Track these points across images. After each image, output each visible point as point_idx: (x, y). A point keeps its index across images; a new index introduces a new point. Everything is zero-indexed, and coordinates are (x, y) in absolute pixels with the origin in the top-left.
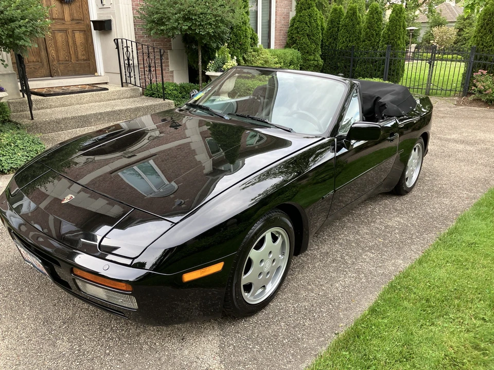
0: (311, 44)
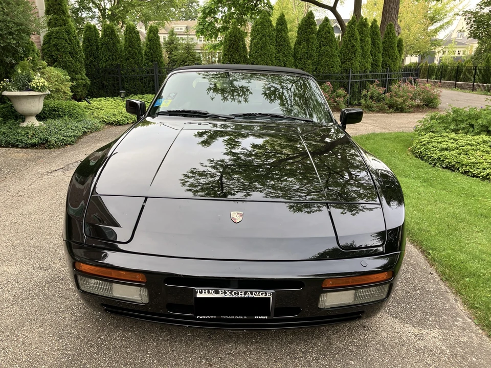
0: (75, 62)
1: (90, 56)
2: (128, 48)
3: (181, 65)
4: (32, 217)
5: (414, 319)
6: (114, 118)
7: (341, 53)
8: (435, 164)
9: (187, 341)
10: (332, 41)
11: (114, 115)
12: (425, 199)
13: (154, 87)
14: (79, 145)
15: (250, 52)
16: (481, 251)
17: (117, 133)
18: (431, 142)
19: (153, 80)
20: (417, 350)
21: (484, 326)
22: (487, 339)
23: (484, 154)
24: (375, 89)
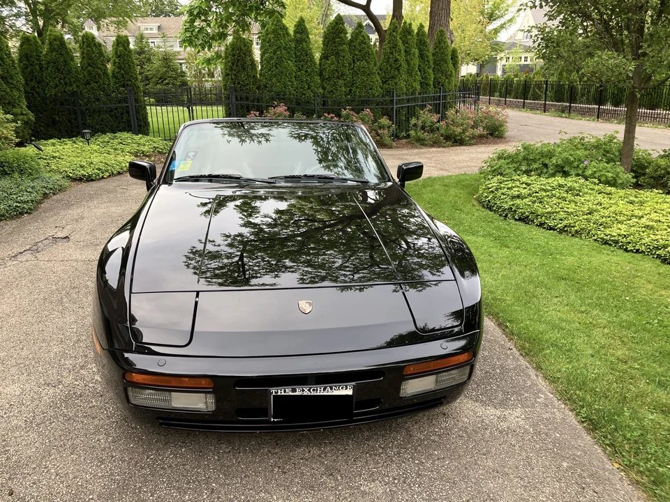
0: (11, 91)
1: (31, 80)
2: (87, 68)
3: (158, 83)
4: (13, 321)
5: (495, 401)
6: (82, 172)
7: (380, 70)
8: (506, 216)
9: (252, 451)
10: (369, 54)
11: (81, 166)
12: (498, 262)
13: (130, 121)
14: (41, 213)
15: (261, 70)
16: (561, 320)
17: (92, 192)
18: (501, 188)
19: (128, 112)
20: (501, 432)
21: (566, 400)
22: (570, 413)
23: (560, 201)
24: (427, 116)
